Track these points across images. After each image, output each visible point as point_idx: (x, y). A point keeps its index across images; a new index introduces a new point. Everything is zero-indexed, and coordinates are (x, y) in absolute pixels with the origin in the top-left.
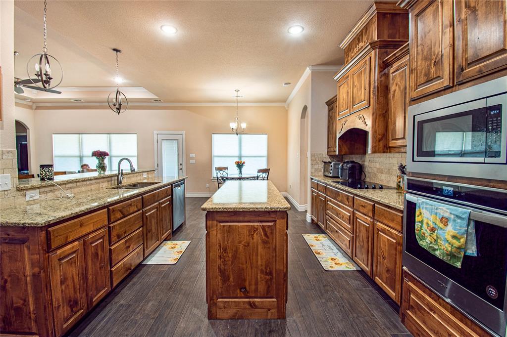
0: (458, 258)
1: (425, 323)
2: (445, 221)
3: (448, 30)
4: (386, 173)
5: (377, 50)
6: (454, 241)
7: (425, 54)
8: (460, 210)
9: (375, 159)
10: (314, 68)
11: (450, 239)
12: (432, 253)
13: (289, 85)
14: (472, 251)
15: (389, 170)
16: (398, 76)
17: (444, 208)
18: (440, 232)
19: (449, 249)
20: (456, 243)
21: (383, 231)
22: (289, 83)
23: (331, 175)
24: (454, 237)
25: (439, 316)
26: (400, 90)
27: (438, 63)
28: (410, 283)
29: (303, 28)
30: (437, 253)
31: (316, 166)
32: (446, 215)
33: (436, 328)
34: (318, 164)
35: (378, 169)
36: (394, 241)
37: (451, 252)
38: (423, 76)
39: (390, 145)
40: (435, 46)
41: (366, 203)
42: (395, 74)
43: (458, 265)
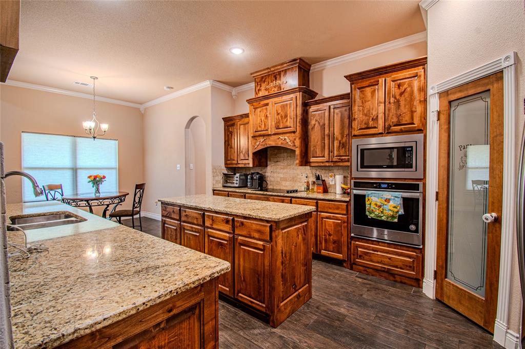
0: (395, 218)
1: (371, 261)
2: (388, 200)
3: (383, 105)
4: (291, 181)
5: (301, 93)
6: (395, 209)
7: (365, 112)
8: (396, 194)
9: (278, 170)
10: (214, 83)
11: (392, 208)
12: (380, 219)
13: (172, 89)
14: (402, 212)
15: (293, 178)
16: (317, 115)
17: (387, 194)
18: (385, 206)
19: (392, 214)
20: (396, 210)
21: (327, 218)
22: (172, 88)
23: (237, 185)
24: (394, 207)
25: (380, 252)
26: (320, 125)
27: (375, 119)
28: (357, 243)
29: (244, 50)
30: (383, 218)
31: (217, 178)
32: (388, 197)
33: (379, 259)
34: (218, 175)
35: (281, 178)
36: (340, 222)
37: (393, 215)
38: (363, 124)
39: (311, 161)
40: (373, 110)
41: (307, 202)
42: (315, 113)
43: (396, 220)
